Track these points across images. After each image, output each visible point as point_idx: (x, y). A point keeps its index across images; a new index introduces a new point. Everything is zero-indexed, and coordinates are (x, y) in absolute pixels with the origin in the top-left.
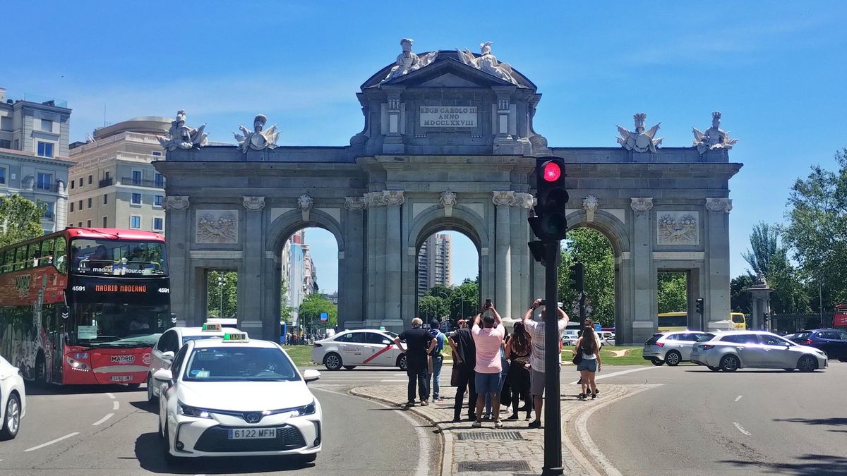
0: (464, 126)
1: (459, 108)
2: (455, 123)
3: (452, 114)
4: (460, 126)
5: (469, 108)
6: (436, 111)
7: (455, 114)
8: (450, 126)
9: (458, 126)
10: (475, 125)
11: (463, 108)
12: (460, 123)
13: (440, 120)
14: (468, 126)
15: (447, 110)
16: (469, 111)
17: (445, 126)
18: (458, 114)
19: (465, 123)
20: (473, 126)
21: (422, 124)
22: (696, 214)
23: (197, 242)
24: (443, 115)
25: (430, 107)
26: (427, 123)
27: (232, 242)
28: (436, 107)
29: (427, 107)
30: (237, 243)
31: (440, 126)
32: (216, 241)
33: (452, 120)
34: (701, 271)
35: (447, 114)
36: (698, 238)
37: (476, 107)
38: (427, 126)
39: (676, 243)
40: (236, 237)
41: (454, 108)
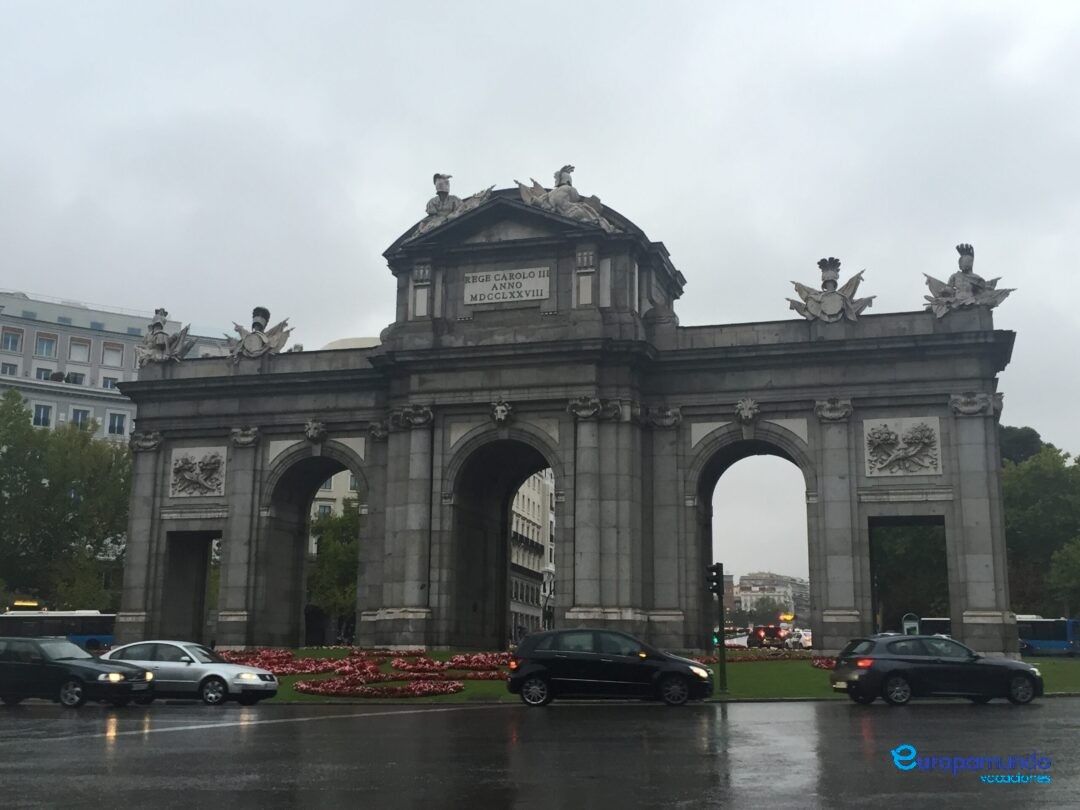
0: (530, 298)
1: (521, 271)
2: (516, 295)
3: (512, 281)
4: (525, 298)
5: (536, 271)
6: (488, 279)
7: (516, 281)
8: (508, 300)
9: (520, 299)
10: (546, 295)
11: (528, 271)
12: (523, 294)
13: (495, 291)
14: (535, 298)
15: (504, 276)
16: (537, 275)
17: (501, 300)
18: (520, 280)
19: (531, 293)
20: (543, 297)
21: (467, 300)
22: (933, 422)
23: (171, 495)
24: (498, 284)
25: (478, 274)
26: (474, 298)
27: (216, 493)
28: (488, 273)
29: (474, 274)
30: (222, 494)
31: (494, 300)
32: (196, 493)
33: (511, 290)
34: (948, 521)
35: (503, 282)
36: (940, 462)
37: (548, 268)
38: (474, 302)
39: (900, 473)
40: (222, 487)
41: (515, 272)
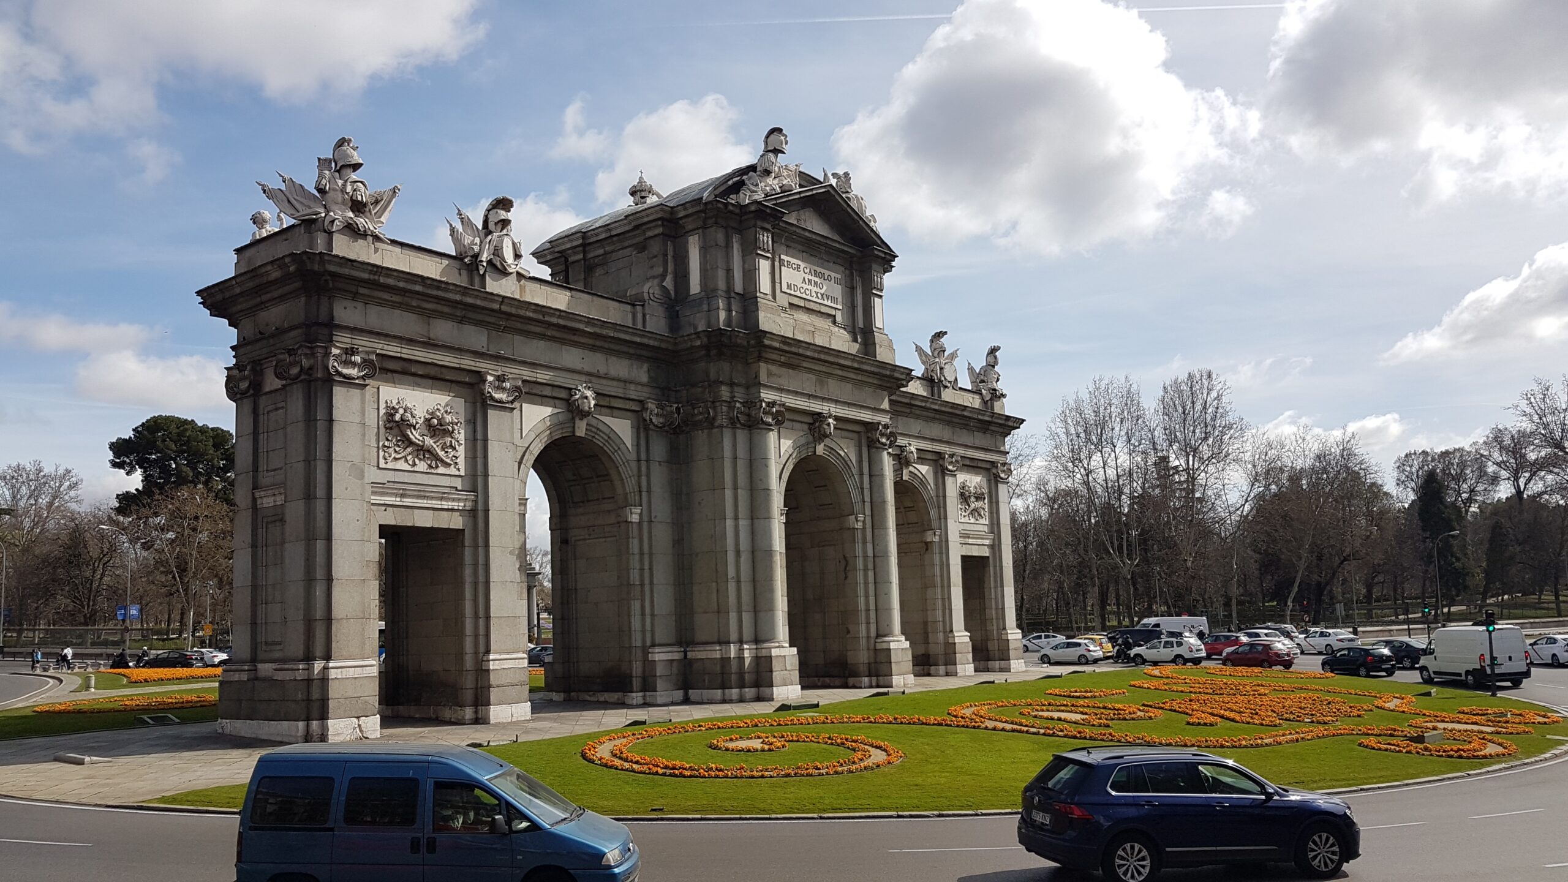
0: (829, 303)
1: (823, 271)
2: (819, 296)
3: (816, 280)
4: (825, 302)
5: (833, 275)
6: (798, 268)
7: (819, 280)
8: (814, 299)
9: (821, 302)
10: (840, 305)
11: (827, 273)
12: (824, 297)
13: (805, 286)
14: (832, 305)
15: (810, 271)
16: (833, 279)
17: (809, 297)
18: (822, 281)
19: (830, 299)
20: (838, 307)
21: (784, 287)
23: (382, 465)
24: (807, 277)
25: (793, 260)
26: (789, 286)
27: (452, 471)
28: (800, 263)
29: (789, 259)
30: (462, 473)
31: (804, 296)
32: (422, 466)
33: (815, 289)
34: (991, 559)
35: (810, 277)
36: (987, 514)
37: (839, 277)
38: (788, 291)
39: (972, 520)
40: (461, 461)
41: (819, 270)
